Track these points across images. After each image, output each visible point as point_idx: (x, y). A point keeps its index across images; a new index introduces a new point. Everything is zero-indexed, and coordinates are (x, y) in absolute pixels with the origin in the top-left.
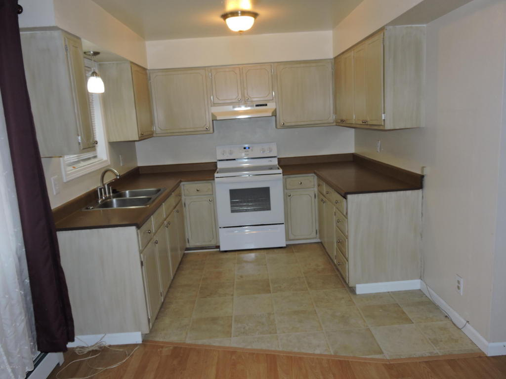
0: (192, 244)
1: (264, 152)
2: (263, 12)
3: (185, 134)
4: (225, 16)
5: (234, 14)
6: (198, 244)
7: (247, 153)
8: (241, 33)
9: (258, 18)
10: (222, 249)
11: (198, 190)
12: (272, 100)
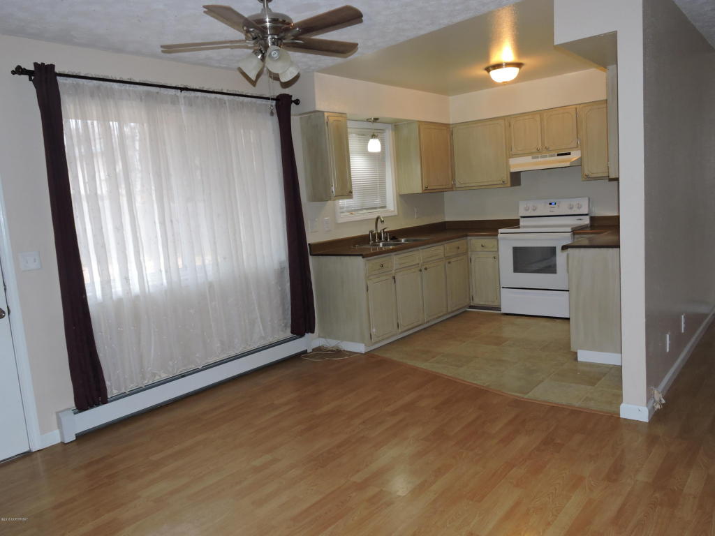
0: (477, 301)
1: (571, 208)
2: (528, 62)
3: (464, 189)
4: (488, 70)
5: (498, 66)
6: (482, 303)
7: (552, 209)
8: (505, 83)
9: (523, 68)
10: (503, 311)
11: (483, 246)
12: (577, 147)
